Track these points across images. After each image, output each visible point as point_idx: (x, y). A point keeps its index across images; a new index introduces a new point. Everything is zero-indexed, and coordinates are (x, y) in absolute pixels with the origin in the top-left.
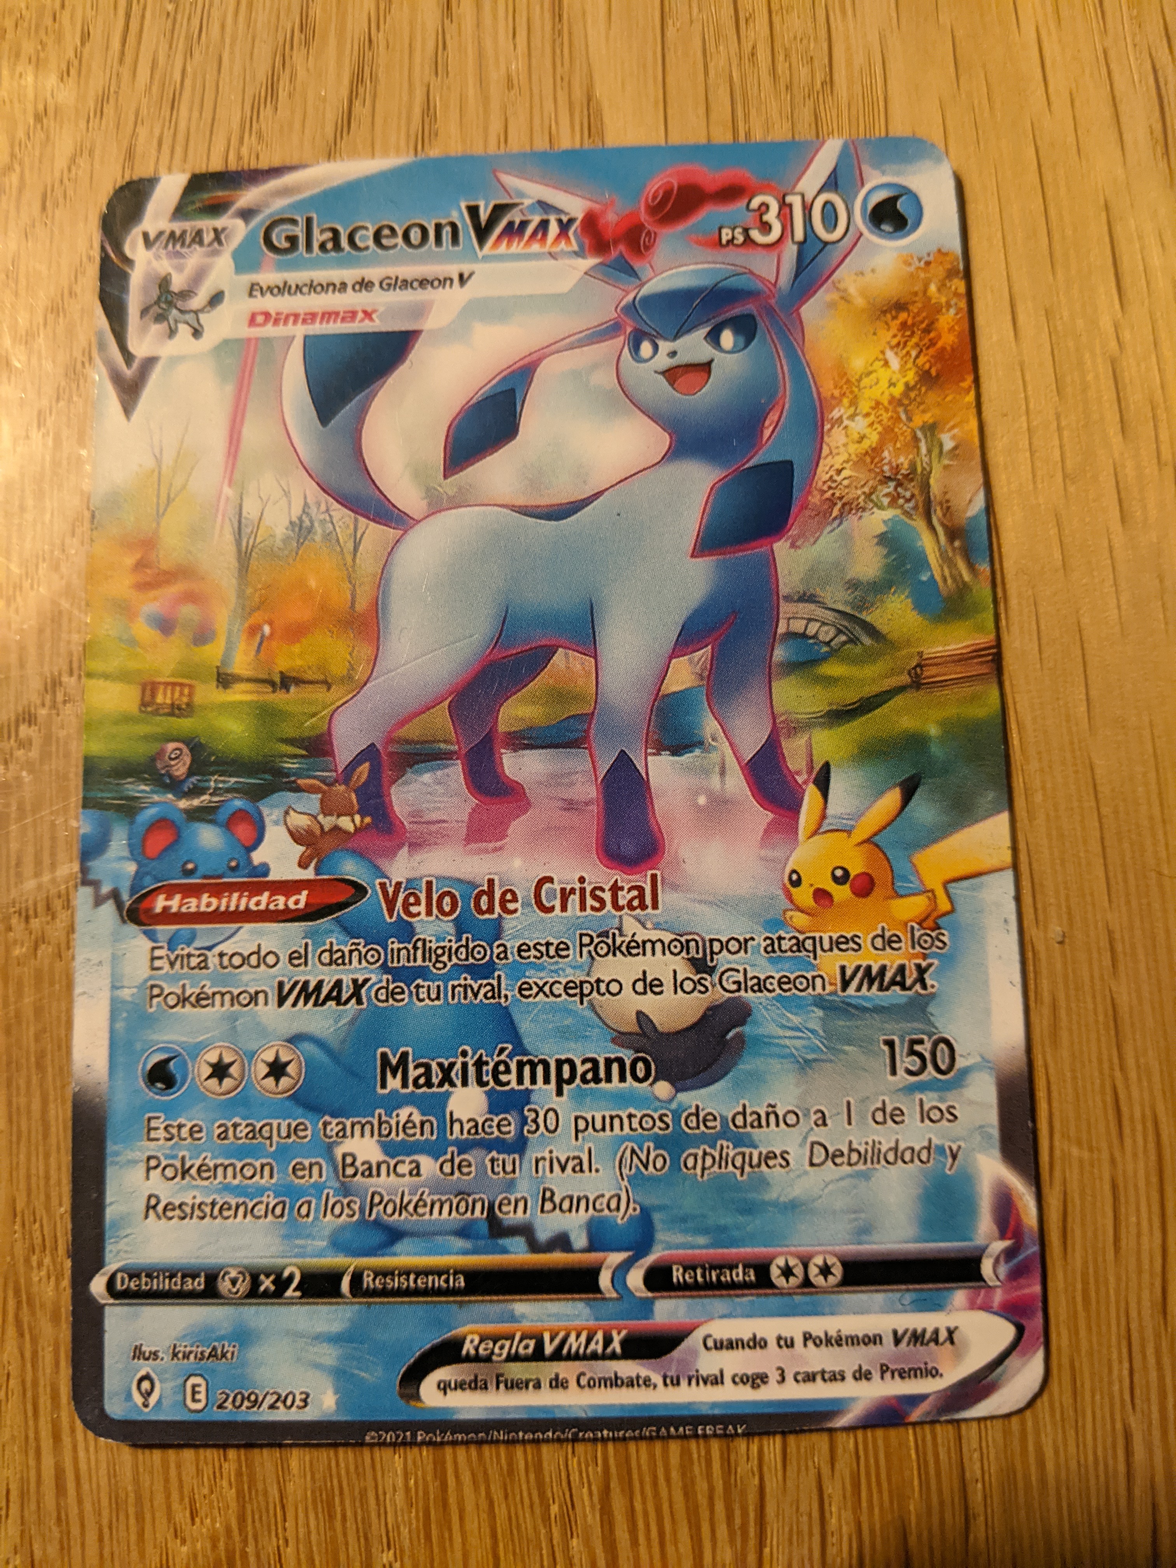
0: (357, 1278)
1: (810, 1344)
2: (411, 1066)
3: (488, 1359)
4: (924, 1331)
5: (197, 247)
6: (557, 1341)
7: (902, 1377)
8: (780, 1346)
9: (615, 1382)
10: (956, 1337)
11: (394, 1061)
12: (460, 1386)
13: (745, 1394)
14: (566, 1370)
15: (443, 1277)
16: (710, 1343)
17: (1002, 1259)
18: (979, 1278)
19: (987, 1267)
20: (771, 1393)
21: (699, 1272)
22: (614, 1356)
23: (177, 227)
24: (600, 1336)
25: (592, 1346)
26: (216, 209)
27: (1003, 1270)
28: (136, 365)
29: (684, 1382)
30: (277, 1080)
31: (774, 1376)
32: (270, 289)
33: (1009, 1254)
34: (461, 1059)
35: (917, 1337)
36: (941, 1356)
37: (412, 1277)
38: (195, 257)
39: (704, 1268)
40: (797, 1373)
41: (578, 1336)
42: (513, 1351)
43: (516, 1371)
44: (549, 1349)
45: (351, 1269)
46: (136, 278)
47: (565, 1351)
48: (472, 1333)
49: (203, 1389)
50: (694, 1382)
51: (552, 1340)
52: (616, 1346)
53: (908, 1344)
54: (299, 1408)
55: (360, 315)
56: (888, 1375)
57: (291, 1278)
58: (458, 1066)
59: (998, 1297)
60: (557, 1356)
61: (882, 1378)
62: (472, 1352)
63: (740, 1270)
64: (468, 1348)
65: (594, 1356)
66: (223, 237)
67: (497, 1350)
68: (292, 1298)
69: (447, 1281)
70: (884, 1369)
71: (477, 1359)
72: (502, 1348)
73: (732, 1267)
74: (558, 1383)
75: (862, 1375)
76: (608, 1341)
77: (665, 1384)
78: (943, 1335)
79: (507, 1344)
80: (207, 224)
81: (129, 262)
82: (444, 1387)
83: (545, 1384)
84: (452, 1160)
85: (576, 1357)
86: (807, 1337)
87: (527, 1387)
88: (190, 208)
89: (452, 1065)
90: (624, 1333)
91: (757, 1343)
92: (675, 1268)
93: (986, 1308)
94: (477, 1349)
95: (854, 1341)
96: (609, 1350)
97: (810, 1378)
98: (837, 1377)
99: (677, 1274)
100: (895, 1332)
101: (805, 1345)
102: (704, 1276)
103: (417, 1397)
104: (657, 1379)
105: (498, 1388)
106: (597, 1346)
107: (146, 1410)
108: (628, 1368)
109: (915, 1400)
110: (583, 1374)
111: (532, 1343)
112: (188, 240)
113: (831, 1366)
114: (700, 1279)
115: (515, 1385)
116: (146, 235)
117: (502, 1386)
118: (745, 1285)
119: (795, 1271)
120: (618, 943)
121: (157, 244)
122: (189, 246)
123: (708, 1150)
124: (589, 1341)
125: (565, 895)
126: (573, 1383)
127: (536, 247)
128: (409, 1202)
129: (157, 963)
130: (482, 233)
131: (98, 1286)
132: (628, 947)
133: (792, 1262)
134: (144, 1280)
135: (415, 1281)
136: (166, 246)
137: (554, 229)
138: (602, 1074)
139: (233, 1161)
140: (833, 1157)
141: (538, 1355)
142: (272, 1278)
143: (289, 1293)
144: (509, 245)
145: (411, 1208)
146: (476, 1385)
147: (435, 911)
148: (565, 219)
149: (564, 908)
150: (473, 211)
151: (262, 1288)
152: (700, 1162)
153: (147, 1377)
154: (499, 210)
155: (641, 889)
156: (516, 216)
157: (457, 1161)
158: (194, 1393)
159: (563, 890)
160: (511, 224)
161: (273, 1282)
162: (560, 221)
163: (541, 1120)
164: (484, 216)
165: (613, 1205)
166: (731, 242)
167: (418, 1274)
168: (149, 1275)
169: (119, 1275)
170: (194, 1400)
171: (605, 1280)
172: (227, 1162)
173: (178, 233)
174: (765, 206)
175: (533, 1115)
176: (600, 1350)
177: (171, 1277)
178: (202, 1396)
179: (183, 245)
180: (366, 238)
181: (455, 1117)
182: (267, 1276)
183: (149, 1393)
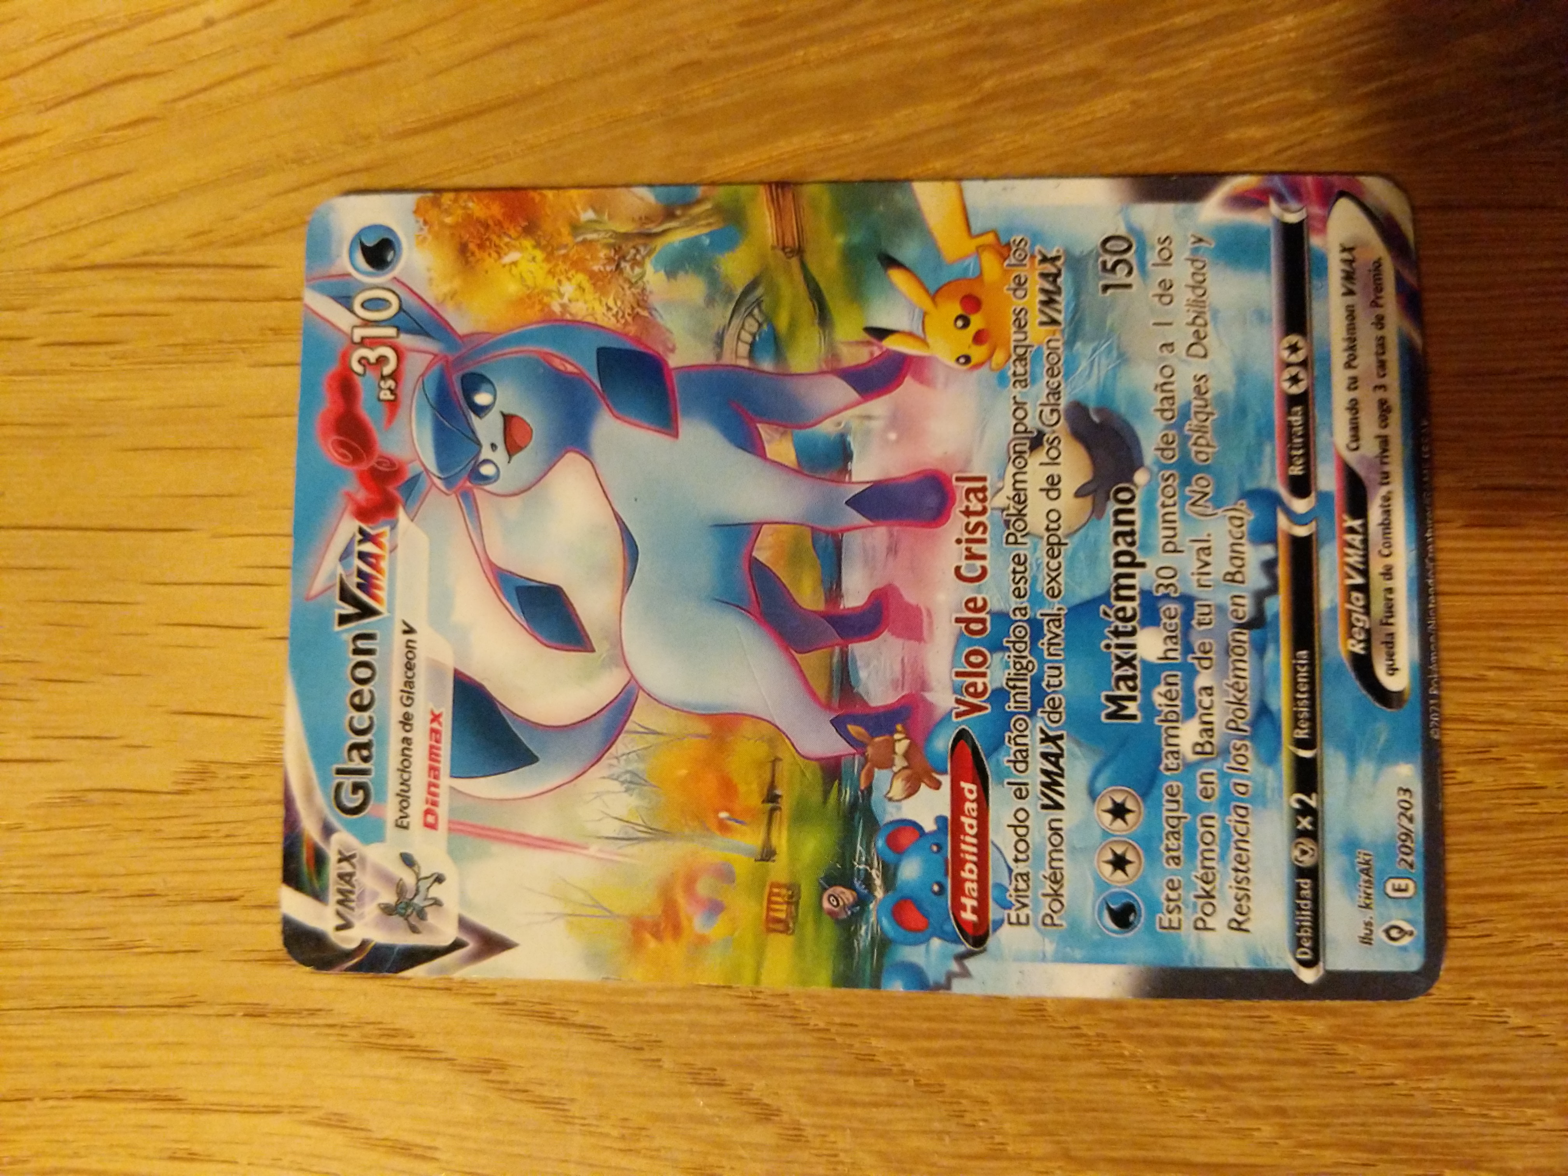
0: (1300, 744)
1: (1355, 363)
2: (1118, 693)
3: (1368, 632)
4: (1343, 271)
5: (354, 879)
6: (1353, 573)
7: (1381, 290)
8: (1356, 388)
9: (1386, 525)
10: (1348, 246)
11: (1113, 708)
12: (1391, 656)
13: (1396, 418)
14: (1376, 567)
15: (1299, 668)
16: (1354, 445)
17: (1284, 206)
18: (1300, 224)
19: (1292, 218)
20: (1394, 397)
21: (1295, 453)
22: (1365, 526)
23: (333, 897)
24: (1349, 537)
25: (1357, 543)
26: (319, 859)
27: (1294, 205)
28: (465, 938)
29: (1386, 468)
30: (1129, 811)
31: (1380, 394)
32: (403, 809)
33: (1281, 199)
34: (1113, 650)
35: (1349, 277)
36: (1364, 258)
37: (1299, 696)
38: (365, 880)
39: (1291, 449)
40: (1378, 374)
41: (1348, 555)
42: (1361, 610)
43: (1378, 607)
44: (1359, 580)
45: (1293, 748)
46: (380, 937)
47: (1361, 567)
48: (1346, 645)
49: (1397, 882)
50: (1386, 460)
51: (1351, 577)
52: (1356, 523)
53: (1353, 284)
54: (1411, 796)
55: (435, 725)
56: (1381, 302)
57: (1300, 802)
58: (1119, 652)
59: (1316, 210)
60: (1365, 573)
61: (1381, 306)
62: (1362, 645)
63: (1293, 418)
64: (1359, 649)
65: (1365, 542)
66: (348, 854)
67: (1361, 624)
68: (1317, 801)
69: (1303, 665)
70: (1375, 304)
71: (1368, 641)
72: (1358, 620)
73: (1290, 426)
74: (1388, 573)
75: (1380, 322)
76: (1352, 530)
77: (1388, 483)
78: (1346, 256)
79: (1355, 615)
80: (333, 868)
81: (364, 943)
82: (1392, 670)
83: (1389, 584)
84: (1199, 659)
85: (1366, 557)
86: (1348, 365)
87: (1391, 599)
88: (317, 885)
89: (1118, 657)
90: (1346, 517)
91: (1354, 407)
92: (1291, 473)
93: (1324, 220)
94: (1360, 641)
95: (1351, 328)
96: (1360, 530)
97: (1382, 365)
98: (1381, 343)
99: (1296, 470)
100: (1344, 294)
101: (1355, 367)
102: (1298, 449)
103: (1400, 693)
104: (1384, 490)
105: (1391, 624)
106: (1357, 539)
107: (1415, 932)
108: (1375, 514)
109: (1400, 281)
110: (1380, 552)
111: (1355, 594)
112: (348, 887)
113: (1373, 346)
114: (1300, 452)
115: (1390, 609)
116: (339, 928)
117: (1391, 621)
118: (1306, 415)
119: (1294, 373)
120: (1014, 512)
121: (349, 917)
122: (353, 886)
123: (1192, 441)
124: (1351, 546)
125: (971, 556)
126: (1388, 561)
127: (384, 564)
128: (1235, 696)
129: (1023, 919)
130: (367, 611)
131: (1308, 976)
132: (1019, 503)
133: (1286, 375)
134: (1302, 934)
135: (1303, 693)
136: (352, 909)
137: (368, 547)
138: (1127, 528)
139: (1198, 853)
140: (1199, 339)
141: (1364, 589)
142: (1300, 819)
143: (1313, 803)
144: (378, 587)
145: (1240, 695)
146: (1390, 643)
147: (982, 670)
148: (359, 537)
149: (983, 557)
150: (344, 619)
151: (1309, 827)
152: (1202, 449)
153: (1387, 932)
154: (346, 596)
155: (969, 491)
156: (353, 582)
157: (1199, 655)
158: (1400, 890)
159: (967, 558)
160: (359, 586)
161: (1304, 817)
162: (360, 542)
163: (1166, 582)
164: (349, 610)
165: (1238, 522)
166: (392, 391)
167: (1297, 691)
168: (1299, 929)
169: (1299, 957)
170: (1405, 890)
171: (1301, 531)
172: (1200, 858)
173: (340, 897)
174: (362, 360)
175: (1162, 589)
176: (1359, 538)
177: (1299, 908)
178: (1403, 883)
179: (351, 892)
180: (361, 720)
181: (1162, 655)
182: (1298, 822)
183: (1401, 930)
